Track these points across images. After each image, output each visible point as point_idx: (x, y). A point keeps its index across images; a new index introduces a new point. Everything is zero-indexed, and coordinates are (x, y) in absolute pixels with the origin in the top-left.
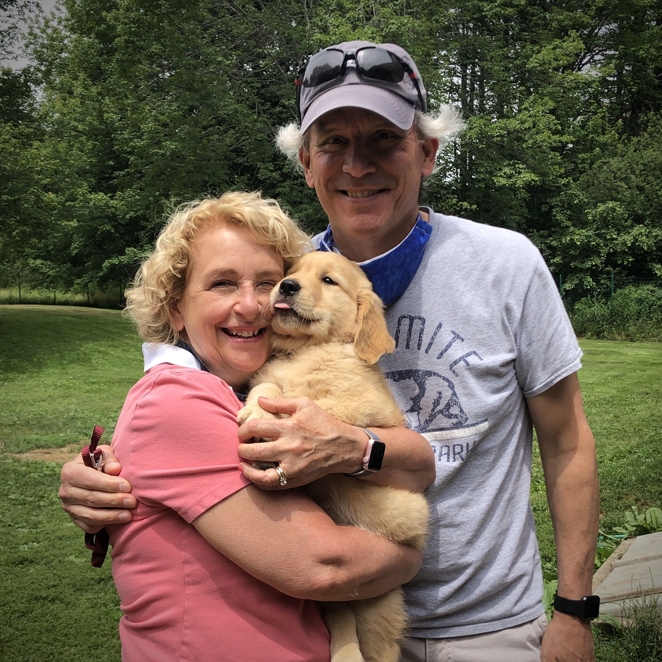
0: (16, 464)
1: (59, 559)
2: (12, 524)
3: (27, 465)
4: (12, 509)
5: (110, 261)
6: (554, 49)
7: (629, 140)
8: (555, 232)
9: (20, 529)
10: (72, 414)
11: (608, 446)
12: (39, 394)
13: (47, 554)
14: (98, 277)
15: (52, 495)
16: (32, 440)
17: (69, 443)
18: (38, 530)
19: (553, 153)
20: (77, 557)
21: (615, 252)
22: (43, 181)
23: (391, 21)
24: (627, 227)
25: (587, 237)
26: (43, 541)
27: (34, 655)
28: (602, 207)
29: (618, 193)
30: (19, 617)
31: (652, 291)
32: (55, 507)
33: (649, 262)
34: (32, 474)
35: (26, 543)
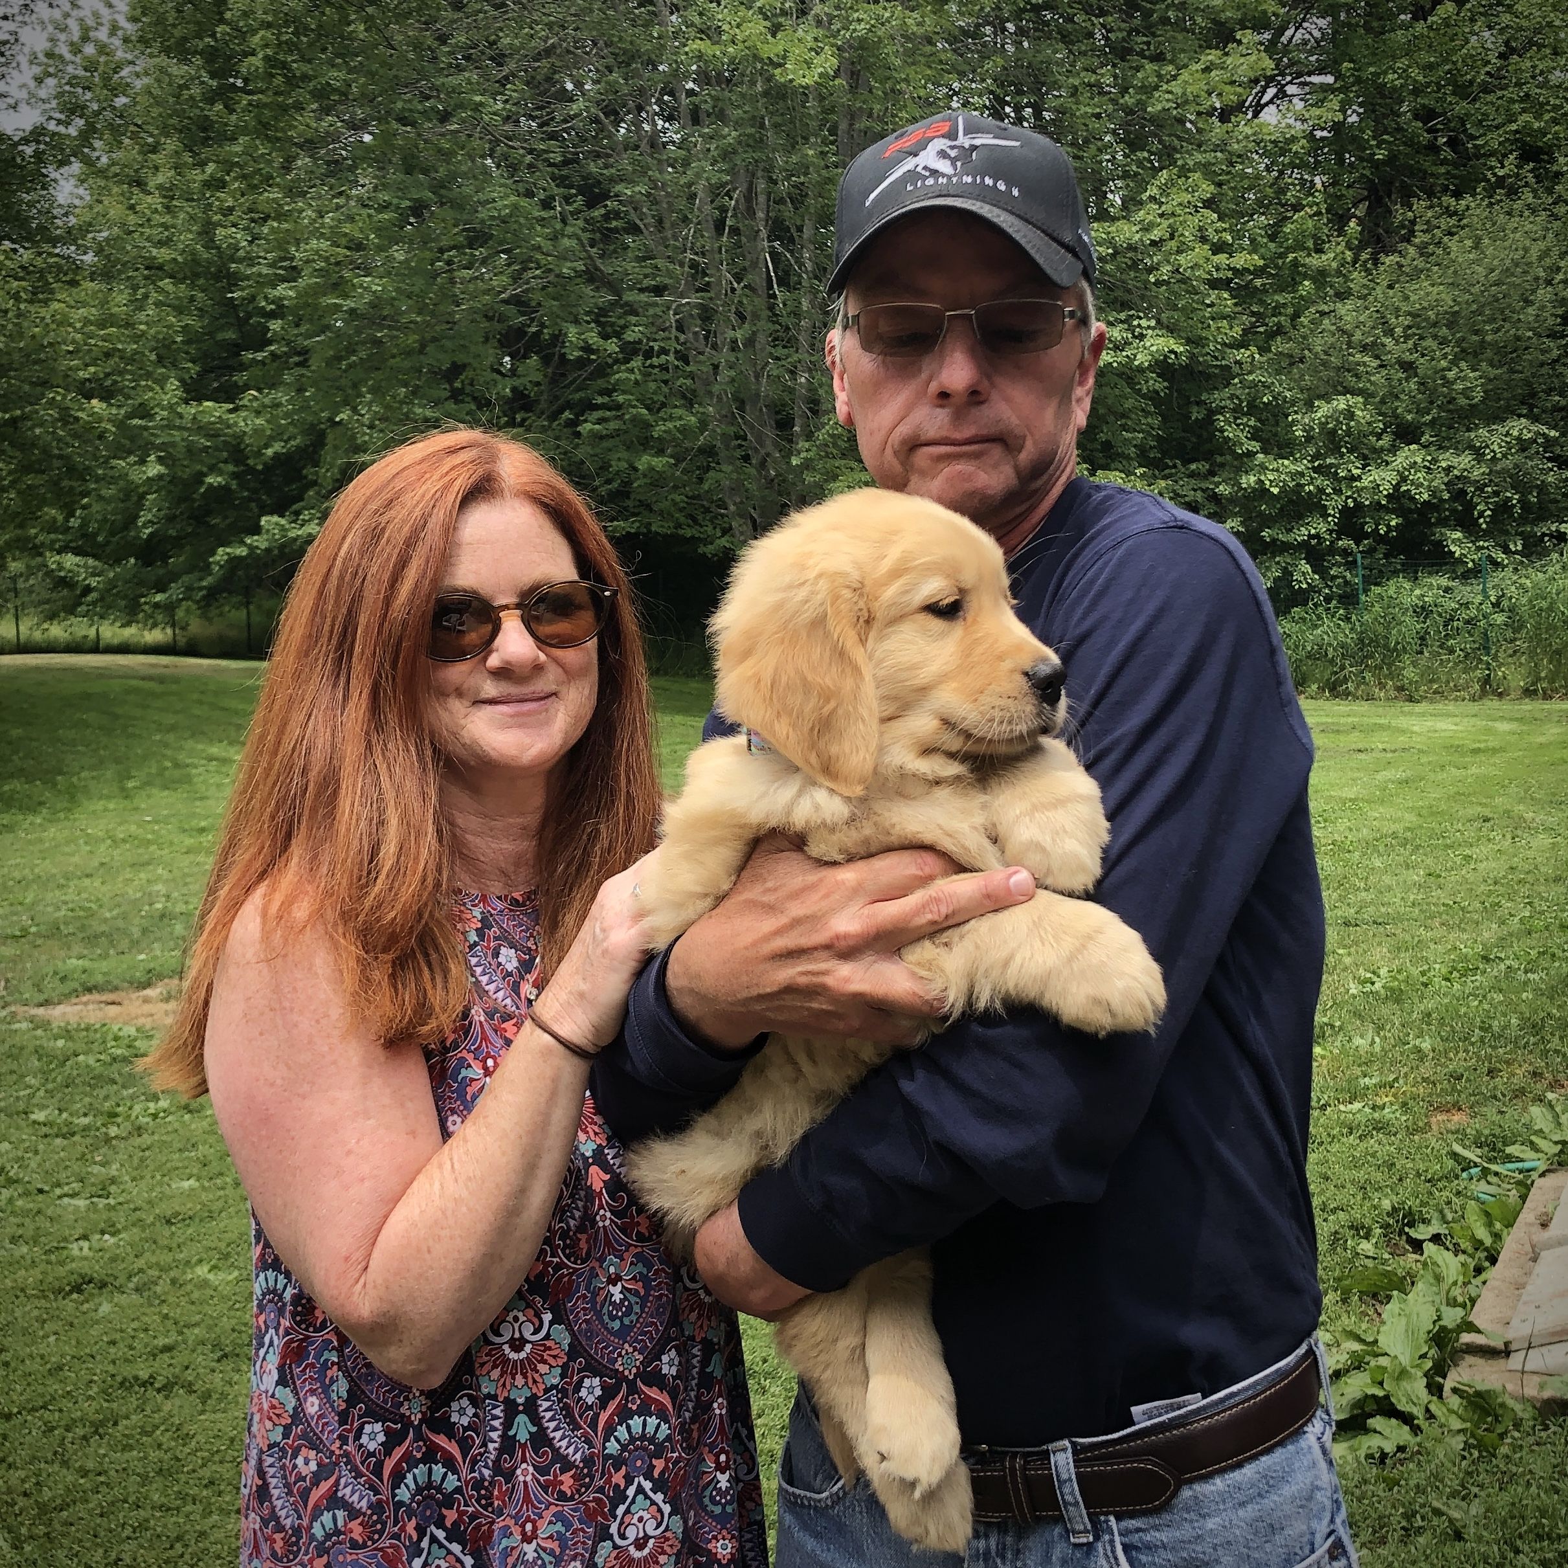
0: (39, 1032)
1: (172, 1274)
2: (46, 1188)
3: (67, 1034)
4: (41, 1147)
5: (228, 550)
6: (1207, 70)
7: (1376, 262)
8: (1222, 465)
9: (66, 1200)
10: (159, 906)
11: (1432, 946)
12: (76, 859)
13: (141, 1263)
14: (204, 588)
15: (137, 1108)
16: (74, 971)
17: (161, 977)
18: (112, 1201)
19: (1214, 294)
20: (214, 1268)
21: (1359, 506)
22: (81, 373)
23: (856, 15)
24: (1382, 449)
25: (1295, 475)
26: (125, 1228)
27: (133, 1543)
28: (1323, 410)
29: (1357, 376)
30: (84, 1438)
31: (1447, 590)
32: (146, 1139)
33: (1435, 525)
34: (81, 1058)
35: (85, 1237)
